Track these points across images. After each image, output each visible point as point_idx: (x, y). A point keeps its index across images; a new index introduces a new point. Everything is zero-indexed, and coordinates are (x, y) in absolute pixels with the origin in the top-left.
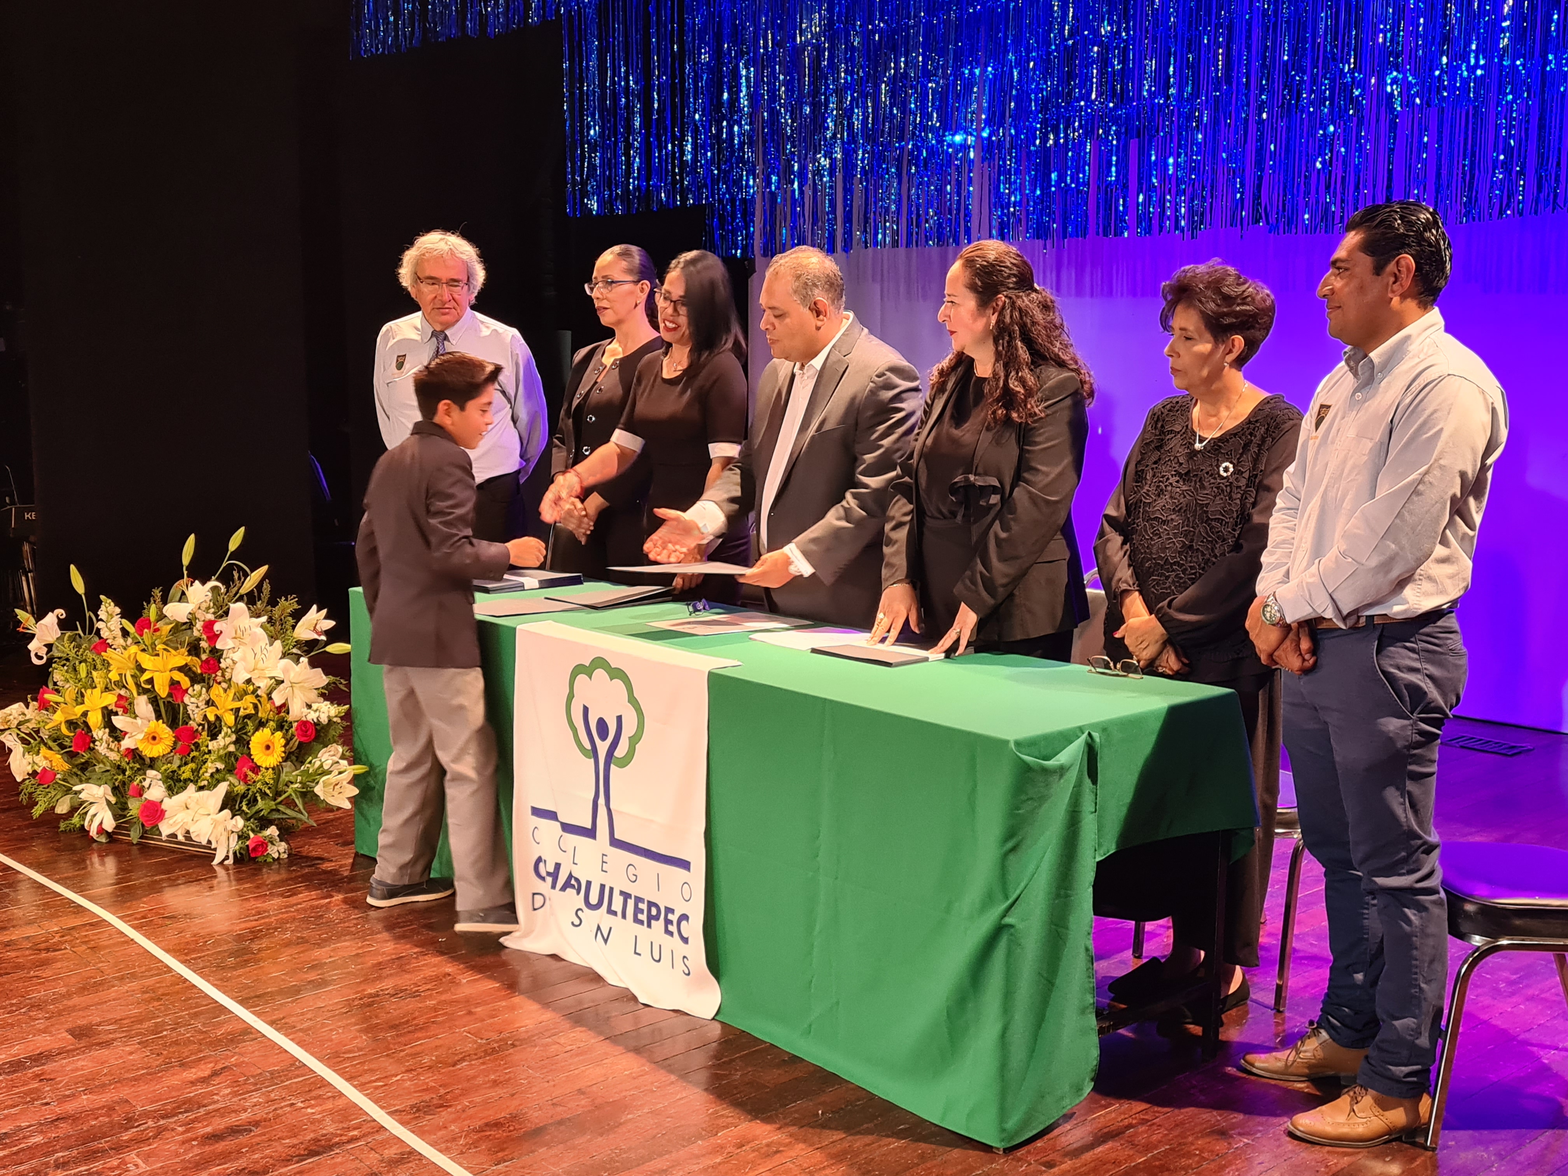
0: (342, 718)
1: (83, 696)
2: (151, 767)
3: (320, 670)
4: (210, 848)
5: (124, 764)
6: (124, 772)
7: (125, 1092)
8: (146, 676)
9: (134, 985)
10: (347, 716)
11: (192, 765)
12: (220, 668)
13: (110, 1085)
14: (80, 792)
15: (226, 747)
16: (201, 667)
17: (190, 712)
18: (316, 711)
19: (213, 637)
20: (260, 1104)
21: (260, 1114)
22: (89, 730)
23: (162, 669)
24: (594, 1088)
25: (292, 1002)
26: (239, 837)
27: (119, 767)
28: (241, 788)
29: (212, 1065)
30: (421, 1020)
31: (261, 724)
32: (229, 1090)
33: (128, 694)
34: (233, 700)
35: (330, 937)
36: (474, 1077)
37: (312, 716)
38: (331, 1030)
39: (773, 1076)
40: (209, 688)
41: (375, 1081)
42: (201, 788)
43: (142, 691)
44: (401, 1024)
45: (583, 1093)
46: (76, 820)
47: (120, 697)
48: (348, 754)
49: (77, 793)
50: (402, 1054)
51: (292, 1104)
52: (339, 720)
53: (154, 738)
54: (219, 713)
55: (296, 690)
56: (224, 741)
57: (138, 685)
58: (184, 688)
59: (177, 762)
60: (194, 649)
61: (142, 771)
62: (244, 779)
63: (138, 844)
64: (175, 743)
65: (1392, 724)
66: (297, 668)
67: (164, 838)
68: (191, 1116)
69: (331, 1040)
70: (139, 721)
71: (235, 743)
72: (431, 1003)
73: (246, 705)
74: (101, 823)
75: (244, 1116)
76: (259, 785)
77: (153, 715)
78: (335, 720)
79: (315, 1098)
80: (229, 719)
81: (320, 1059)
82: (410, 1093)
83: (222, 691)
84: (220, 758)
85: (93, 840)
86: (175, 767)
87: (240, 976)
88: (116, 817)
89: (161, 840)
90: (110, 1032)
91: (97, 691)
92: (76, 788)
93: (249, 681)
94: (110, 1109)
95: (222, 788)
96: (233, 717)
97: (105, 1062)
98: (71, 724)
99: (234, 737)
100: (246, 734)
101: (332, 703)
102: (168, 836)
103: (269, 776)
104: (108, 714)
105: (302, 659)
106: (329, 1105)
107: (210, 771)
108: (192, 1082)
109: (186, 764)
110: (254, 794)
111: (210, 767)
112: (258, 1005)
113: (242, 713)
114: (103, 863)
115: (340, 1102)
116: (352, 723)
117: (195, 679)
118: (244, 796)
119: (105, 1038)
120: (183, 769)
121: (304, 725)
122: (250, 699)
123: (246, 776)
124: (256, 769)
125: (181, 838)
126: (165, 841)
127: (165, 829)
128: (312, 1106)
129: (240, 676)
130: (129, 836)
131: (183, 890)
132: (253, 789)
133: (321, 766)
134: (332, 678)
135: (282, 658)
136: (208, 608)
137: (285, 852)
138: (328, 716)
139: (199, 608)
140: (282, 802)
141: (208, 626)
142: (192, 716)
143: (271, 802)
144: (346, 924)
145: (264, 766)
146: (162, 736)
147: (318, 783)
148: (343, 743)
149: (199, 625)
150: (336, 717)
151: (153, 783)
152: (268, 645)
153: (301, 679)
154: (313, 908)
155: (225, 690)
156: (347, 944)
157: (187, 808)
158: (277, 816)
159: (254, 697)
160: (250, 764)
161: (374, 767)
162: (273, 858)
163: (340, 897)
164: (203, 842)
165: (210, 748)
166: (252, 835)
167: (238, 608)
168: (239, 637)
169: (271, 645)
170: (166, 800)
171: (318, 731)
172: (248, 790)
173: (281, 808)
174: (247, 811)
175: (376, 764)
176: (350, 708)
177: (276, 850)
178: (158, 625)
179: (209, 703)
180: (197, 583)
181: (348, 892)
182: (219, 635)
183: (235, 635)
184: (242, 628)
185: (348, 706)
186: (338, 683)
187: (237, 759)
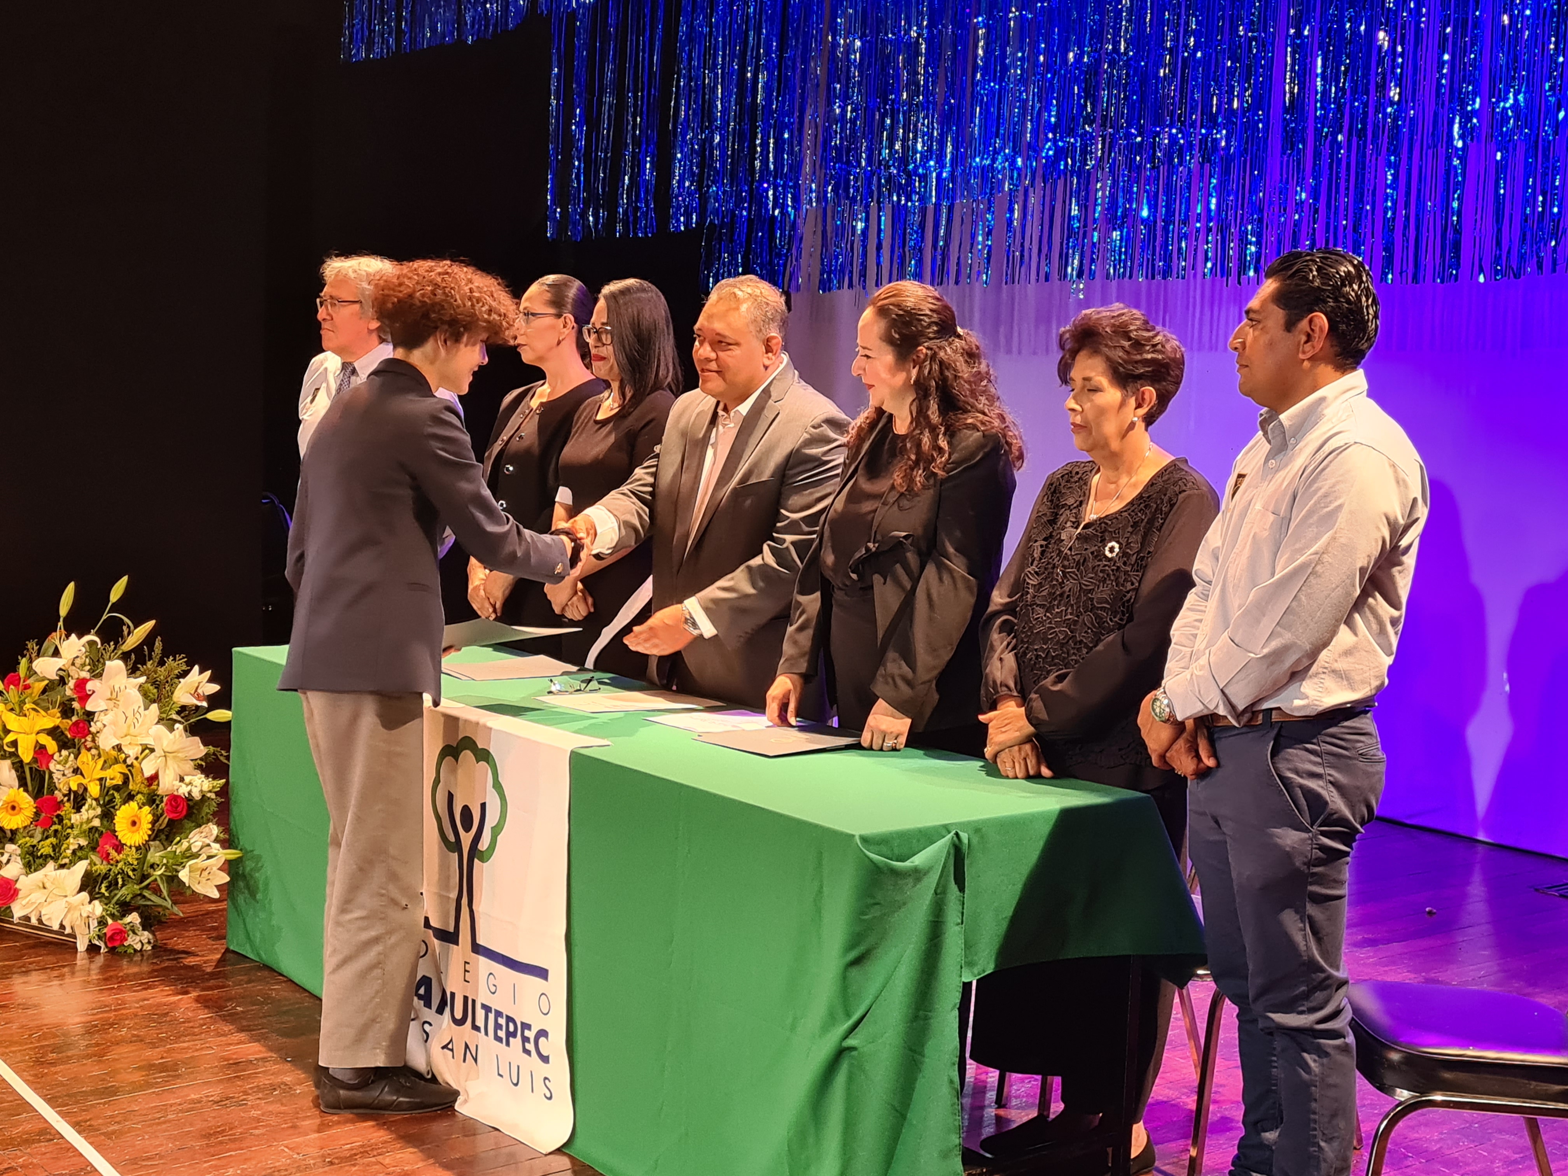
0: (217, 793)
2: (12, 841)
3: (197, 739)
4: (63, 934)
8: (10, 738)
10: (224, 792)
11: (53, 840)
12: (90, 732)
15: (89, 821)
16: (71, 730)
17: (56, 780)
18: (187, 785)
19: (84, 697)
23: (28, 730)
26: (99, 923)
28: (101, 867)
31: (130, 797)
34: (101, 768)
35: (168, 1038)
37: (183, 790)
40: (77, 755)
42: (62, 866)
43: (5, 755)
48: (222, 835)
52: (213, 796)
53: (13, 808)
54: (84, 782)
55: (170, 762)
56: (90, 814)
58: (50, 752)
59: (38, 836)
60: (67, 711)
62: (106, 857)
64: (37, 814)
65: (1289, 838)
66: (171, 736)
67: (16, 920)
71: (100, 817)
72: (254, 1113)
73: (114, 775)
76: (120, 865)
77: (15, 783)
78: (209, 795)
80: (94, 790)
83: (90, 757)
84: (83, 833)
86: (35, 842)
89: (12, 923)
93: (119, 748)
95: (81, 867)
96: (99, 787)
99: (99, 811)
101: (207, 776)
102: (21, 919)
103: (131, 856)
105: (177, 725)
107: (72, 847)
109: (47, 838)
110: (116, 875)
111: (73, 843)
112: (67, 1105)
113: (109, 783)
116: (228, 800)
117: (64, 744)
118: (106, 877)
120: (41, 843)
121: (174, 798)
122: (120, 768)
123: (108, 854)
124: (119, 847)
125: (34, 921)
126: (18, 924)
127: (18, 910)
129: (109, 742)
132: (115, 870)
133: (189, 848)
134: (211, 748)
135: (158, 723)
136: (84, 665)
137: (149, 942)
138: (201, 791)
139: (73, 664)
140: (147, 887)
141: (81, 684)
142: (57, 785)
143: (135, 886)
144: (191, 1024)
145: (128, 844)
146: (22, 806)
147: (184, 867)
148: (218, 824)
149: (71, 683)
150: (210, 791)
151: (13, 859)
152: (142, 708)
153: (175, 748)
154: (159, 1005)
155: (93, 756)
156: (185, 1045)
157: (44, 888)
158: (142, 902)
159: (124, 766)
160: (114, 841)
161: (247, 852)
162: (135, 950)
163: (194, 994)
164: (56, 927)
165: (72, 821)
166: (110, 921)
167: (115, 666)
168: (113, 698)
169: (146, 709)
170: (23, 878)
171: (190, 808)
172: (110, 870)
173: (146, 893)
174: (107, 894)
175: (249, 848)
176: (227, 783)
177: (137, 940)
178: (28, 682)
179: (77, 771)
180: (73, 636)
181: (203, 989)
182: (90, 695)
183: (109, 696)
184: (117, 689)
185: (224, 780)
186: (218, 754)
187: (101, 834)
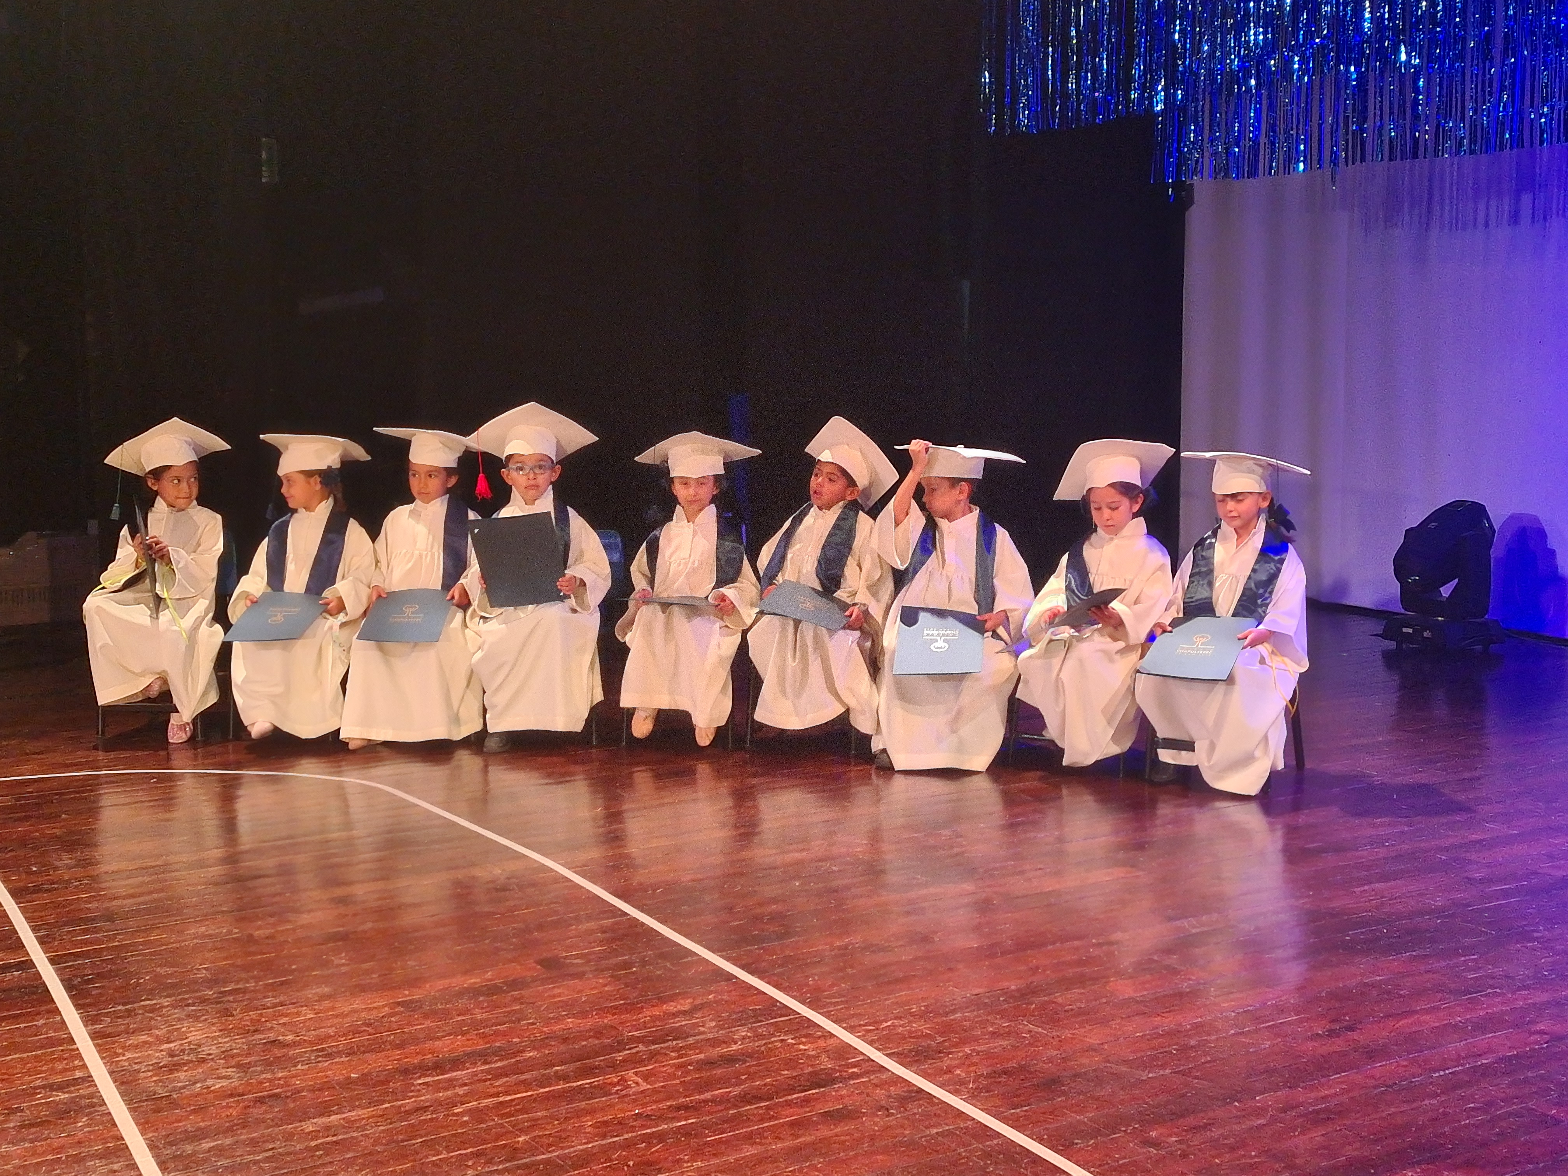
7: (608, 1019)
13: (592, 1011)
25: (759, 949)
29: (690, 1000)
30: (900, 973)
41: (864, 1025)
44: (879, 975)
50: (888, 1002)
68: (681, 1044)
75: (735, 1047)
79: (805, 1036)
82: (904, 1039)
87: (696, 923)
90: (578, 966)
94: (598, 1033)
97: (582, 991)
106: (821, 1043)
112: (725, 950)
115: (832, 1042)
119: (573, 970)
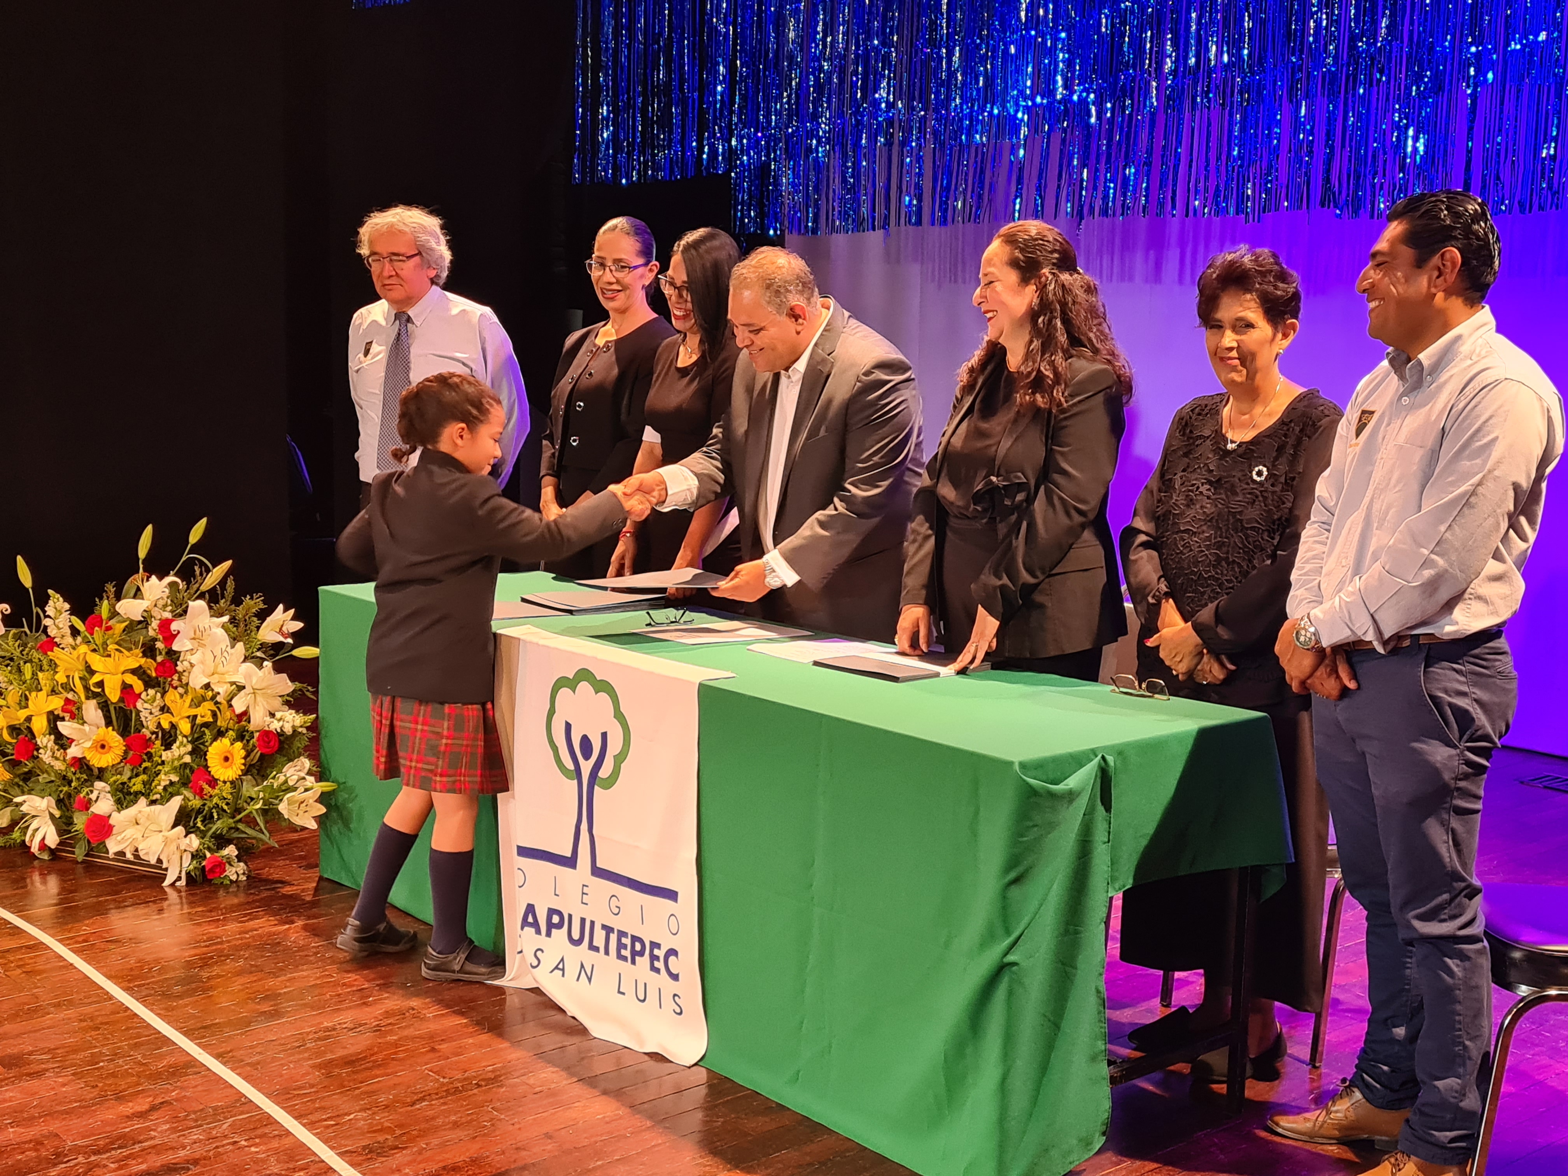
0: (308, 728)
1: (27, 699)
2: (100, 778)
3: (285, 675)
4: (161, 869)
5: (70, 775)
6: (70, 783)
7: (55, 1126)
8: (96, 678)
9: (71, 1013)
10: (314, 727)
11: (143, 777)
12: (176, 672)
13: (40, 1117)
14: (21, 804)
15: (181, 757)
16: (156, 670)
17: (143, 719)
18: (279, 720)
19: (170, 638)
20: (200, 1141)
21: (199, 1151)
22: (34, 736)
23: (113, 671)
24: (563, 1132)
25: (242, 1034)
26: (193, 857)
27: (64, 777)
28: (196, 803)
29: (151, 1099)
30: (380, 1056)
31: (220, 734)
32: (168, 1126)
33: (76, 699)
34: (190, 706)
35: (288, 966)
36: (433, 1118)
37: (275, 726)
38: (283, 1065)
39: (760, 1124)
40: (164, 693)
41: (325, 1120)
42: (153, 802)
43: (91, 695)
44: (358, 1060)
45: (550, 1137)
46: (16, 834)
47: (67, 701)
48: (314, 768)
49: (18, 805)
50: (357, 1092)
51: (236, 1142)
52: (304, 731)
53: (103, 747)
54: (174, 720)
55: (259, 698)
56: (180, 751)
57: (87, 688)
58: (137, 691)
59: (127, 774)
60: (149, 651)
61: (89, 782)
62: (200, 792)
63: (83, 862)
64: (126, 752)
65: (1438, 754)
66: (260, 673)
67: (111, 855)
68: (125, 1152)
69: (281, 1076)
70: (86, 727)
71: (191, 753)
72: (393, 1038)
73: (204, 712)
74: (44, 839)
75: (182, 1153)
76: (215, 800)
77: (103, 722)
78: (300, 730)
79: (260, 1137)
80: (185, 727)
81: (268, 1096)
82: (363, 1134)
83: (178, 696)
84: (175, 770)
85: (35, 858)
86: (125, 778)
87: (186, 1005)
88: (60, 833)
89: (108, 859)
90: (42, 1062)
91: (42, 694)
92: (17, 800)
93: (207, 686)
94: (39, 1143)
95: (176, 802)
96: (189, 725)
97: (36, 1093)
98: (14, 730)
99: (189, 747)
100: (203, 744)
101: (297, 712)
102: (116, 854)
103: (226, 790)
104: (53, 719)
105: (265, 663)
106: (275, 1144)
107: (163, 784)
108: (128, 1117)
109: (137, 775)
110: (210, 809)
111: (164, 779)
112: (205, 1037)
113: (199, 720)
114: (44, 882)
115: (287, 1141)
116: (319, 734)
117: (149, 683)
118: (199, 811)
119: (35, 1068)
120: (133, 781)
121: (266, 734)
122: (208, 706)
123: (202, 789)
124: (213, 782)
125: (129, 856)
126: (113, 860)
127: (113, 846)
128: (256, 1145)
129: (197, 680)
130: (73, 853)
131: (130, 912)
132: (209, 804)
133: (286, 782)
134: (298, 685)
135: (244, 661)
136: (165, 606)
137: (244, 874)
138: (293, 727)
139: (155, 605)
140: (240, 821)
141: (165, 625)
142: (145, 723)
143: (231, 821)
144: (306, 953)
145: (222, 779)
146: (112, 745)
147: (281, 800)
148: (310, 757)
149: (155, 624)
150: (301, 727)
151: (101, 796)
152: (229, 647)
153: (264, 685)
154: (270, 934)
155: (182, 696)
156: (305, 973)
157: (137, 824)
158: (236, 835)
159: (212, 703)
160: (207, 777)
161: (339, 784)
162: (231, 881)
163: (300, 923)
164: (153, 861)
165: (163, 758)
166: (208, 855)
167: (198, 606)
168: (198, 638)
169: (233, 647)
170: (115, 815)
171: (281, 742)
172: (204, 805)
173: (241, 826)
174: (202, 828)
175: (342, 780)
176: (317, 718)
177: (234, 871)
178: (111, 623)
179: (164, 709)
180: (154, 577)
181: (309, 918)
182: (176, 636)
183: (193, 636)
184: (202, 628)
185: (314, 716)
186: (304, 690)
187: (192, 771)
